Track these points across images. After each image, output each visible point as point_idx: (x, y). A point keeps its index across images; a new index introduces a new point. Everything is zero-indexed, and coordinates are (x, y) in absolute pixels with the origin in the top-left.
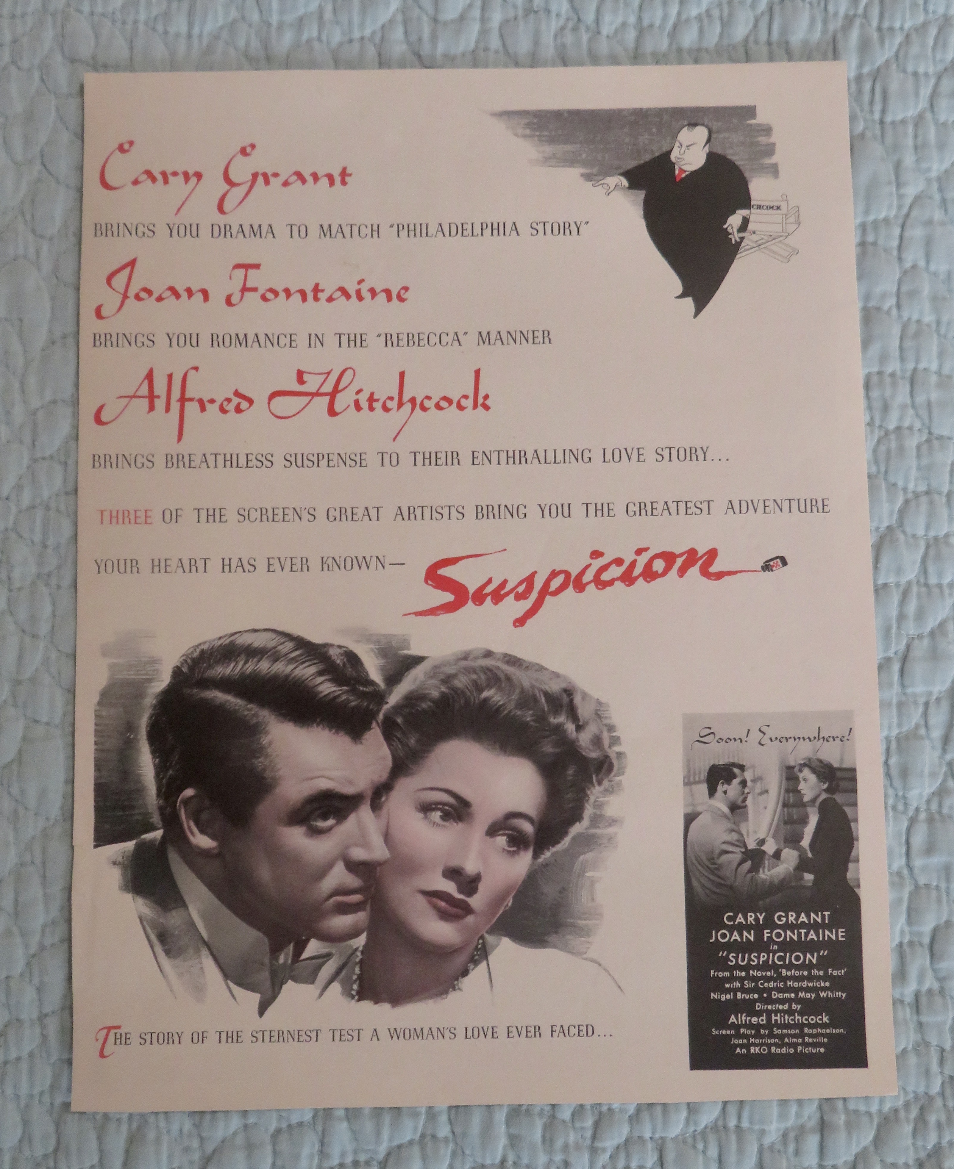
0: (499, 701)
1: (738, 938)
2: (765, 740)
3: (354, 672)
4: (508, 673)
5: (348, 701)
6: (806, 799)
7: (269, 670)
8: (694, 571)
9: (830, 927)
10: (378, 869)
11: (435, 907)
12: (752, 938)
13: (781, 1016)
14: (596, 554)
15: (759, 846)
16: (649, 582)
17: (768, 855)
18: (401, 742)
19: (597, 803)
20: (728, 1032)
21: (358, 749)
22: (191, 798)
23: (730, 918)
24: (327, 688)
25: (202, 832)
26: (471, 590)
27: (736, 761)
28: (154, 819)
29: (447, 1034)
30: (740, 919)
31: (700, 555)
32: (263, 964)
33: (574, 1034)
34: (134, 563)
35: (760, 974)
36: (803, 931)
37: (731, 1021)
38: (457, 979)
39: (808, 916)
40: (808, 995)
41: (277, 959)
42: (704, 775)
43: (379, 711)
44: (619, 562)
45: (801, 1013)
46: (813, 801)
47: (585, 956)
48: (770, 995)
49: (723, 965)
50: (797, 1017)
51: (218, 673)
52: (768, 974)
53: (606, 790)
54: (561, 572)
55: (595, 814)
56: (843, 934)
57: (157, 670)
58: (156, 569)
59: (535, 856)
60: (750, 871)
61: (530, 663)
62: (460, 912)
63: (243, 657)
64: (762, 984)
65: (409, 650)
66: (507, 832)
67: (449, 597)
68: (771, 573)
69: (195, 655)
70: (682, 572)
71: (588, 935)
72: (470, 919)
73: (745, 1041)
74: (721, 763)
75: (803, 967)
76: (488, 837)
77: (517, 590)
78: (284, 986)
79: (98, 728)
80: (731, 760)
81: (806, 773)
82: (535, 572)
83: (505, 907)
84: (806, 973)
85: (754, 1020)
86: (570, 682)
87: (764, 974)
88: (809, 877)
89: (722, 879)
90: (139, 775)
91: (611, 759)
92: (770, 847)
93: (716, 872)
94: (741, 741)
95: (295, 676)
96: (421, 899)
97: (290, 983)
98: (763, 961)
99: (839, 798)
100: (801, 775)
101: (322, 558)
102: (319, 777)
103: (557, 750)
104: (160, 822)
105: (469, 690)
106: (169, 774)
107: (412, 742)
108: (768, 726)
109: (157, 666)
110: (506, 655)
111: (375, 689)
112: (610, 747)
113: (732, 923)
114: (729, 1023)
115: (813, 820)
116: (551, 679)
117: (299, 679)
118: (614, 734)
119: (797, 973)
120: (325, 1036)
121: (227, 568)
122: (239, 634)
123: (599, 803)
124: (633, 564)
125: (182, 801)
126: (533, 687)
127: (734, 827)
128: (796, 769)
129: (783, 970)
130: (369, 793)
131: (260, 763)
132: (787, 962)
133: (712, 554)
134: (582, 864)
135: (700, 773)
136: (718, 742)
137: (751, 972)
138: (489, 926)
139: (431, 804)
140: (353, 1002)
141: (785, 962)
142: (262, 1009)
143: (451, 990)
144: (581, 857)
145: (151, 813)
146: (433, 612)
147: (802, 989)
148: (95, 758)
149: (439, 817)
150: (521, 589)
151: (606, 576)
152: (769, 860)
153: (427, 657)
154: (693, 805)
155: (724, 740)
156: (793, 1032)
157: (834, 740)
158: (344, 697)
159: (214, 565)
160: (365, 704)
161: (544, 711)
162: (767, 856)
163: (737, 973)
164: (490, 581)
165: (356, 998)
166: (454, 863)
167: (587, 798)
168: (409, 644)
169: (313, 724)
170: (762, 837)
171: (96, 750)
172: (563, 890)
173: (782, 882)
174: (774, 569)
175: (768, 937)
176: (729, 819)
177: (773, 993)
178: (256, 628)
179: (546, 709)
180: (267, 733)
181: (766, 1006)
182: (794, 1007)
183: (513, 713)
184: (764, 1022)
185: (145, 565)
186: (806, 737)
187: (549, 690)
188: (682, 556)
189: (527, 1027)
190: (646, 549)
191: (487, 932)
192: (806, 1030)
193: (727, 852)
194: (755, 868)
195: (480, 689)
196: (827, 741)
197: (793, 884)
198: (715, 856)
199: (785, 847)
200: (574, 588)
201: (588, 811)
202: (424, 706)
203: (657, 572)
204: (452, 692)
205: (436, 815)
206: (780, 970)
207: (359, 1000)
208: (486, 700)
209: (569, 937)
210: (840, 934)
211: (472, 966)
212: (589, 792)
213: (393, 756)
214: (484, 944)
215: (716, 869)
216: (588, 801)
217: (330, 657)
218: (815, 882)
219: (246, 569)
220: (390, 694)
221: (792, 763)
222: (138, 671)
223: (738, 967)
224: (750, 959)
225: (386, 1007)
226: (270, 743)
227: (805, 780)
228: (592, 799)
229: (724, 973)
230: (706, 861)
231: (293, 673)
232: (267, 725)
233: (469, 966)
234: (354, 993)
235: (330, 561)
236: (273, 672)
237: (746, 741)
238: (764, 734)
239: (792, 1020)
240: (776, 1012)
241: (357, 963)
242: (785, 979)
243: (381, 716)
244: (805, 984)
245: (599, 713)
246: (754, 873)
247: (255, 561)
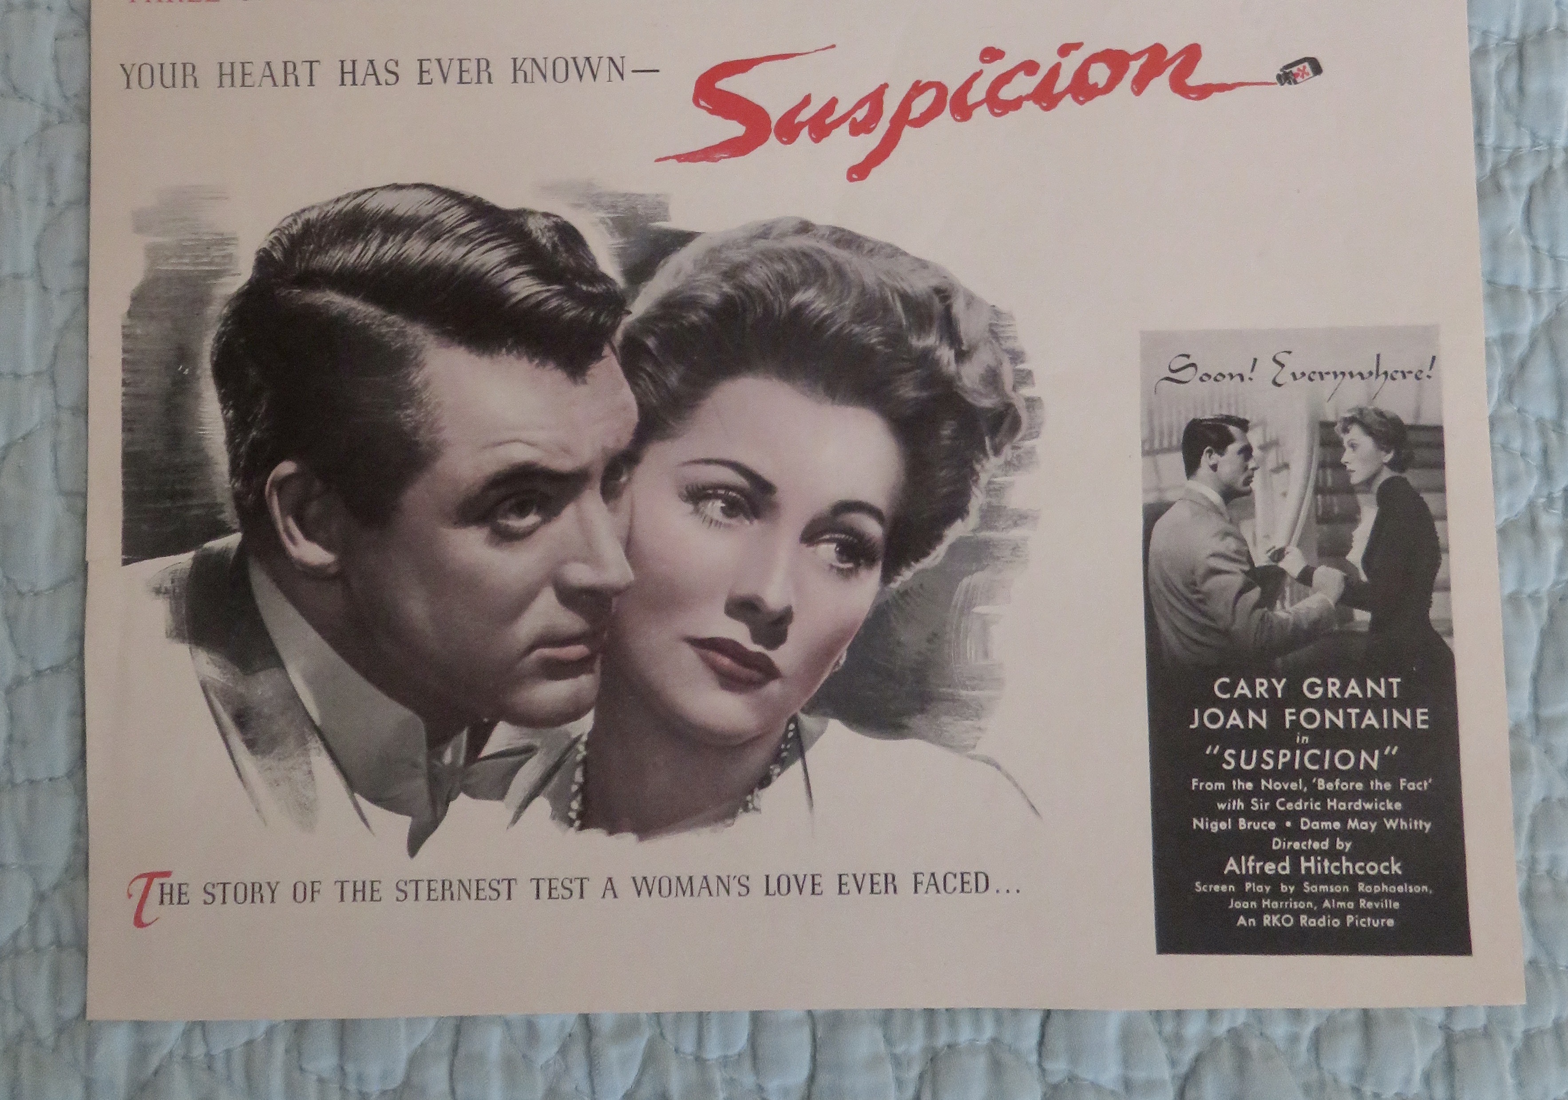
0: (821, 311)
1: (1239, 722)
2: (1284, 377)
3: (571, 260)
4: (840, 260)
5: (560, 309)
6: (1356, 479)
7: (423, 256)
8: (1161, 84)
9: (1401, 705)
10: (615, 601)
11: (714, 667)
12: (1263, 723)
13: (1316, 861)
14: (991, 54)
15: (1274, 561)
16: (1082, 103)
17: (1292, 577)
18: (654, 382)
19: (992, 487)
20: (1224, 888)
21: (581, 391)
22: (289, 478)
23: (1224, 688)
24: (524, 288)
25: (309, 536)
26: (775, 116)
27: (1233, 413)
28: (227, 514)
29: (735, 887)
30: (1242, 689)
31: (1170, 54)
32: (415, 765)
33: (955, 889)
34: (189, 69)
35: (1278, 786)
36: (1354, 711)
37: (1228, 868)
38: (751, 792)
39: (1363, 687)
40: (1364, 825)
41: (440, 756)
42: (1177, 438)
43: (614, 327)
44: (1030, 67)
45: (1353, 857)
46: (1368, 482)
47: (972, 752)
48: (1296, 824)
49: (1213, 768)
50: (1345, 864)
51: (335, 260)
52: (1294, 786)
53: (1008, 463)
54: (929, 85)
55: (989, 505)
56: (1426, 718)
57: (230, 255)
58: (227, 80)
59: (887, 578)
60: (1258, 605)
61: (876, 243)
62: (755, 675)
63: (378, 232)
64: (1283, 804)
65: (666, 220)
66: (837, 536)
67: (735, 129)
68: (1293, 86)
69: (295, 230)
70: (1140, 84)
71: (978, 716)
72: (774, 687)
73: (1254, 904)
74: (1207, 417)
75: (1354, 775)
76: (804, 546)
77: (853, 116)
78: (452, 805)
79: (126, 356)
80: (1225, 412)
81: (1356, 433)
82: (886, 86)
83: (834, 668)
84: (1359, 786)
85: (1270, 868)
86: (945, 277)
87: (1286, 787)
88: (1362, 616)
89: (1212, 619)
90: (200, 438)
91: (1016, 410)
92: (1293, 564)
93: (1201, 606)
94: (1242, 379)
95: (469, 267)
96: (689, 654)
97: (463, 797)
98: (1284, 763)
99: (1413, 477)
100: (1346, 439)
101: (515, 60)
102: (508, 442)
103: (924, 394)
104: (238, 520)
105: (770, 290)
106: (251, 435)
107: (673, 379)
108: (1290, 352)
109: (231, 249)
110: (835, 230)
111: (609, 289)
112: (1014, 389)
113: (1228, 696)
114: (1226, 872)
115: (1369, 515)
116: (914, 270)
117: (478, 270)
118: (1020, 366)
119: (1345, 786)
120: (524, 890)
121: (348, 78)
122: (371, 194)
123: (997, 487)
124: (1055, 71)
125: (273, 482)
126: (881, 284)
127: (1231, 528)
128: (1338, 428)
129: (1320, 780)
130: (598, 470)
131: (411, 416)
132: (1326, 766)
133: (1192, 54)
134: (967, 592)
135: (1170, 435)
136: (1201, 379)
137: (1263, 782)
138: (807, 699)
139: (705, 488)
140: (572, 830)
141: (1322, 766)
142: (415, 844)
143: (741, 810)
144: (966, 581)
145: (222, 504)
146: (707, 154)
147: (1353, 814)
148: (123, 409)
149: (719, 509)
150: (860, 115)
151: (1007, 93)
152: (1291, 586)
153: (699, 234)
154: (1160, 490)
155: (1213, 377)
156: (1338, 889)
157: (1404, 376)
158: (554, 303)
159: (328, 73)
160: (592, 314)
161: (901, 326)
162: (1289, 580)
163: (1238, 784)
164: (807, 101)
165: (577, 823)
166: (745, 590)
167: (974, 478)
168: (667, 210)
169: (500, 348)
170: (1278, 546)
171: (124, 394)
172: (933, 638)
173: (1316, 624)
174: (1299, 79)
175: (1291, 721)
176: (1221, 514)
177: (1303, 820)
178: (400, 182)
179: (904, 322)
180: (420, 365)
181: (1290, 844)
182: (1339, 844)
183: (847, 331)
184: (1287, 872)
185: (208, 74)
186: (1355, 373)
187: (909, 290)
188: (1139, 58)
189: (872, 876)
190: (1077, 46)
191: (803, 710)
192: (1361, 887)
193: (1218, 572)
194: (1268, 600)
195: (790, 289)
196: (1393, 379)
197: (1336, 628)
198: (1198, 580)
199: (1320, 564)
200: (953, 113)
201: (977, 501)
202: (694, 318)
203: (1096, 84)
204: (742, 294)
205: (715, 507)
206: (1314, 781)
207: (582, 828)
208: (801, 308)
209: (945, 719)
210: (1420, 718)
211: (777, 770)
212: (978, 467)
213: (640, 405)
214: (797, 730)
215: (1200, 601)
216: (976, 481)
217: (529, 234)
218: (1375, 624)
219: (382, 81)
220: (634, 297)
221: (1331, 418)
222: (197, 257)
223: (1239, 773)
224: (1260, 760)
225: (628, 839)
226: (427, 384)
227: (1353, 446)
228: (984, 478)
229: (1216, 784)
230: (1181, 587)
231: (465, 261)
232: (420, 352)
233: (772, 770)
234: (573, 815)
235: (528, 65)
236: (430, 259)
237: (1251, 379)
238: (1282, 366)
239: (1336, 868)
240: (1309, 854)
241: (578, 764)
242: (1323, 796)
243: (618, 336)
244: (1358, 805)
245: (994, 329)
246: (1266, 609)
247: (397, 65)
